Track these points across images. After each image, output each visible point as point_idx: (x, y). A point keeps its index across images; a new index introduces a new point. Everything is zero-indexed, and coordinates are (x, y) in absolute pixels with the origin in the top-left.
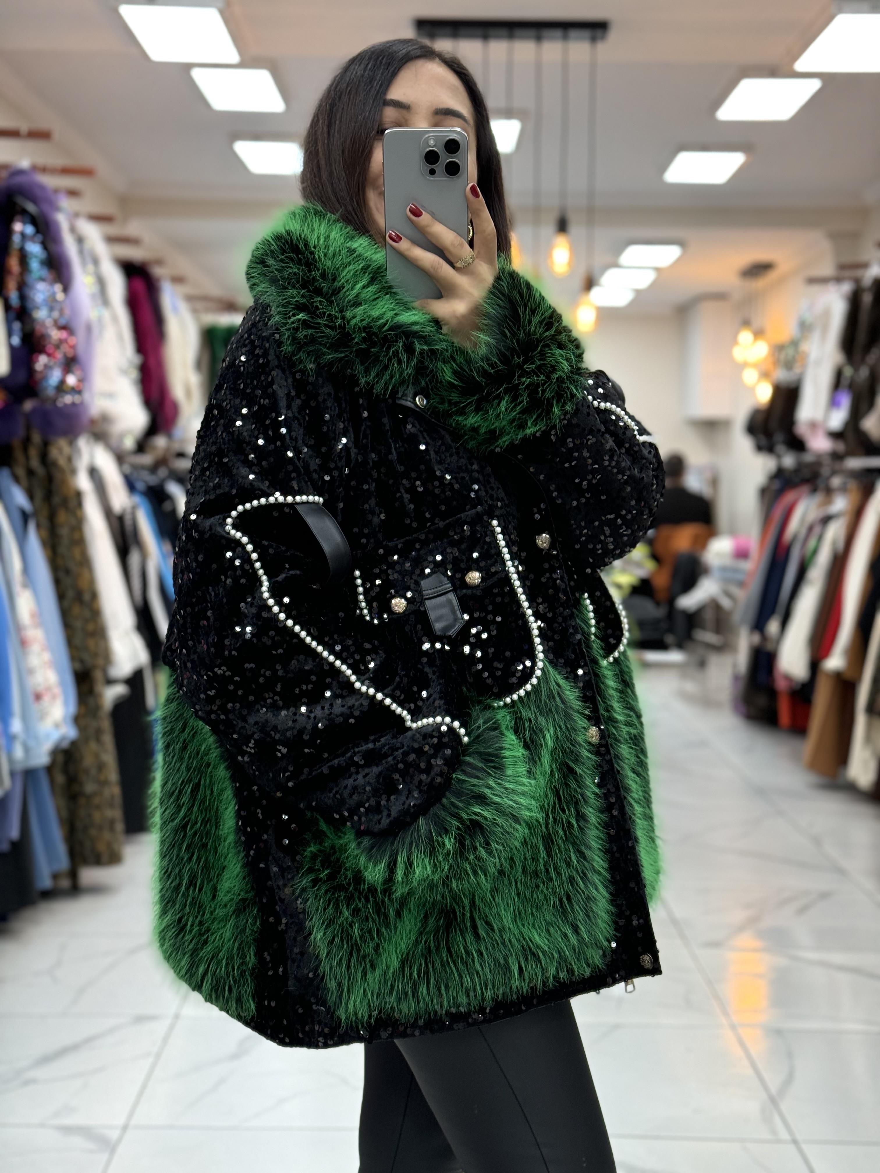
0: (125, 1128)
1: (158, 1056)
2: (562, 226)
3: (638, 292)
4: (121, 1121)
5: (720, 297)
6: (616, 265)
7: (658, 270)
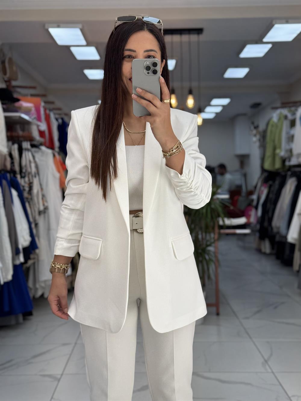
0: (62, 375)
1: (71, 355)
2: (190, 92)
3: (217, 114)
4: (61, 373)
5: (245, 115)
6: (209, 105)
7: (224, 106)
